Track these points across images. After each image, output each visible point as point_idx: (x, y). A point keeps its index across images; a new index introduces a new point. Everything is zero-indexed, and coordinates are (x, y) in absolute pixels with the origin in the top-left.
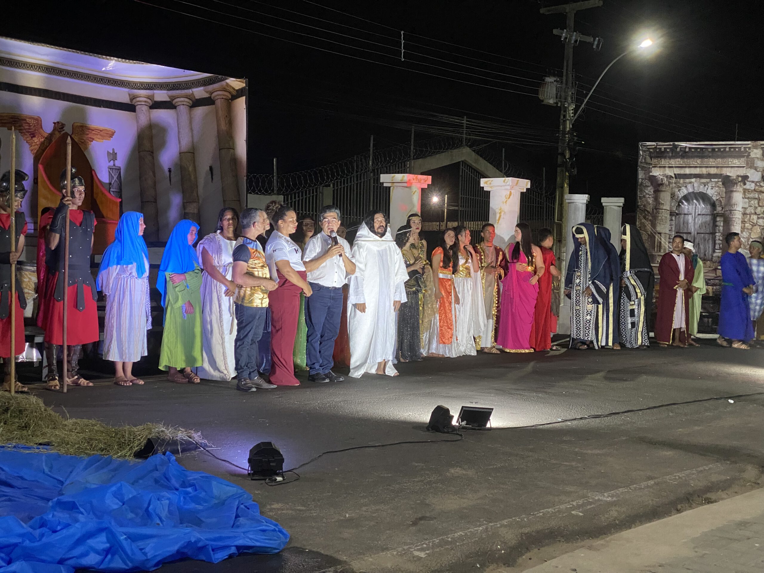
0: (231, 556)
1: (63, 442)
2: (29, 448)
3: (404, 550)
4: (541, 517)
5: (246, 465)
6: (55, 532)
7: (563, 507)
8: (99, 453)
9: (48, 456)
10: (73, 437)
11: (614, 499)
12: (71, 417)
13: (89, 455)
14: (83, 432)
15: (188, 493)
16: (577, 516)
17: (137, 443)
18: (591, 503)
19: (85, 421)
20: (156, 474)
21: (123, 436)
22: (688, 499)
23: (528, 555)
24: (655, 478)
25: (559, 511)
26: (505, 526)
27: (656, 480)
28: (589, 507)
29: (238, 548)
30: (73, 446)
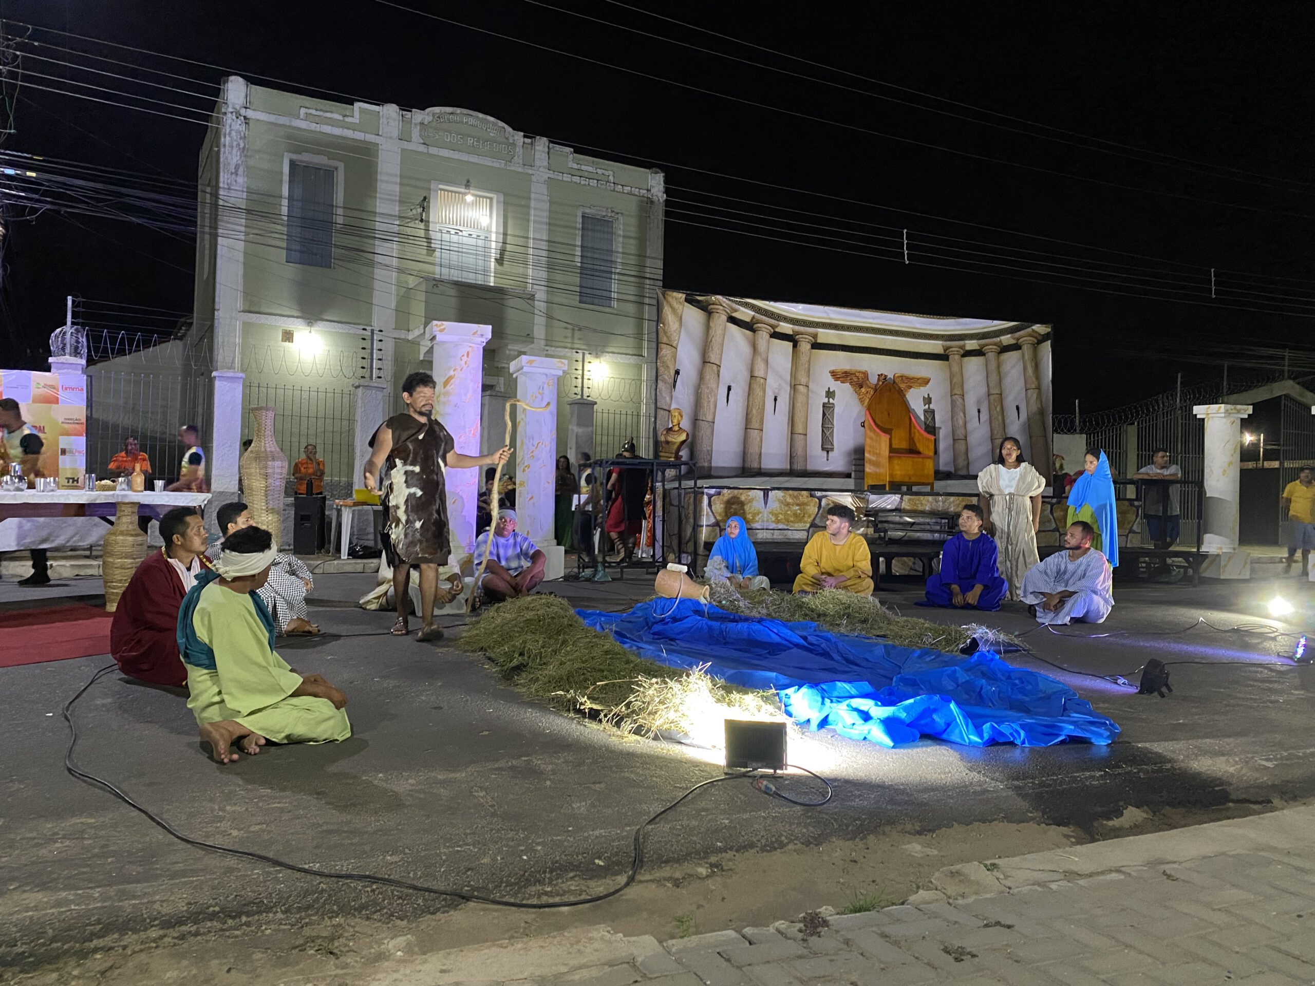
0: (1062, 742)
1: (896, 636)
2: (868, 638)
3: (1248, 757)
9: (885, 646)
10: (905, 632)
12: (903, 616)
13: (920, 648)
14: (914, 628)
15: (1015, 685)
17: (962, 641)
19: (915, 619)
20: (982, 668)
21: (950, 634)
30: (905, 640)
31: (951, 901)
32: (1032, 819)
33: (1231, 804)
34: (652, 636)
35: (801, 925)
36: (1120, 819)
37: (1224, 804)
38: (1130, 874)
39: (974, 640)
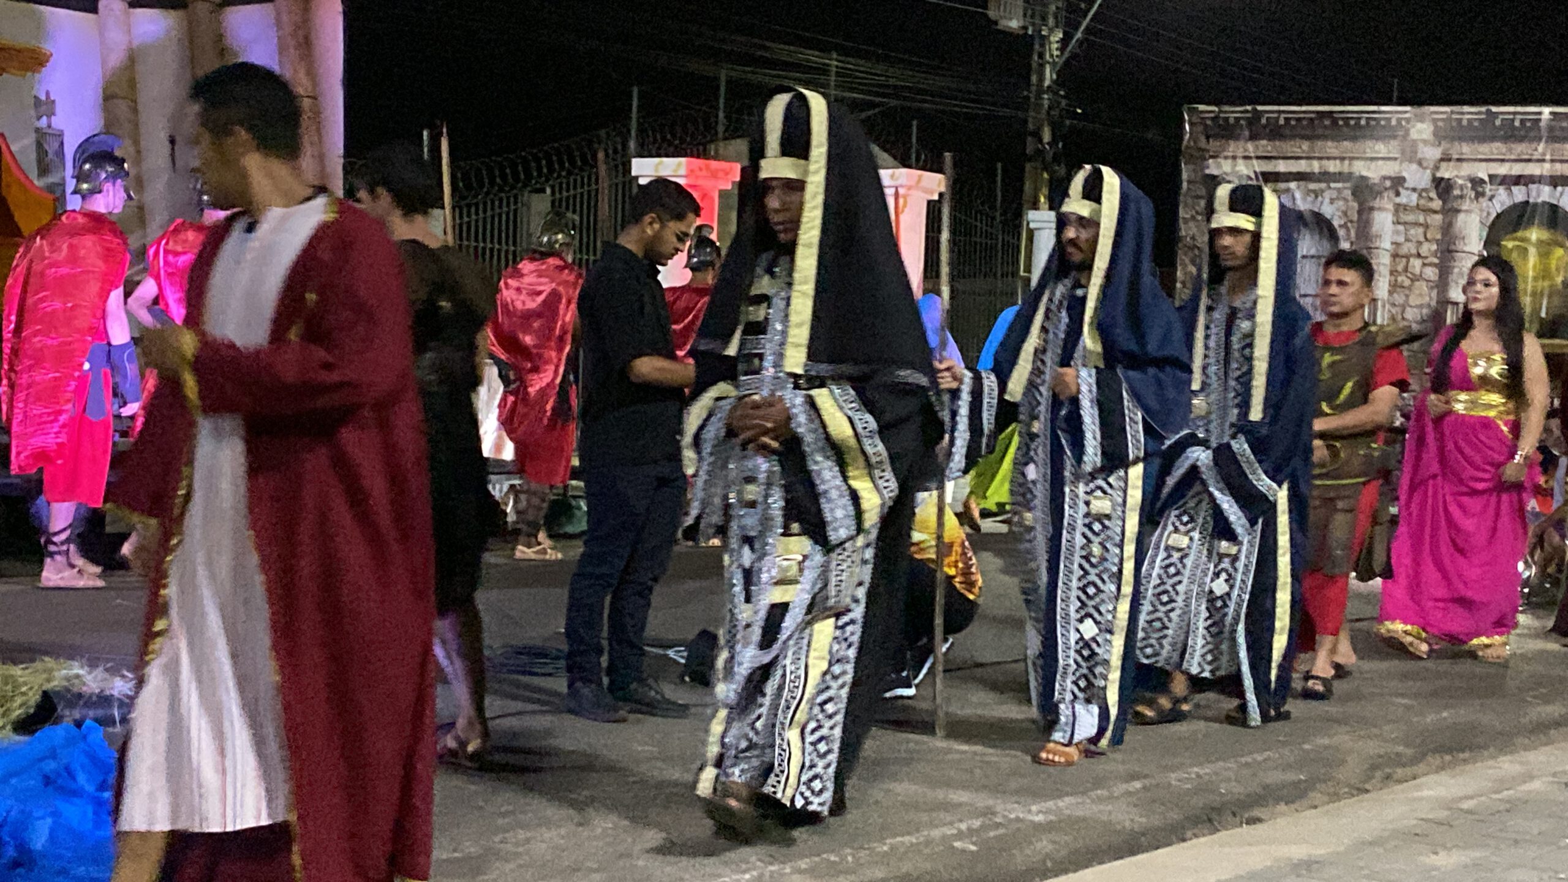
4: (885, 854)
11: (1051, 817)
16: (963, 851)
17: (19, 700)
18: (999, 826)
22: (1210, 820)
24: (1146, 776)
25: (928, 843)
26: (800, 872)
28: (992, 834)
39: (46, 695)
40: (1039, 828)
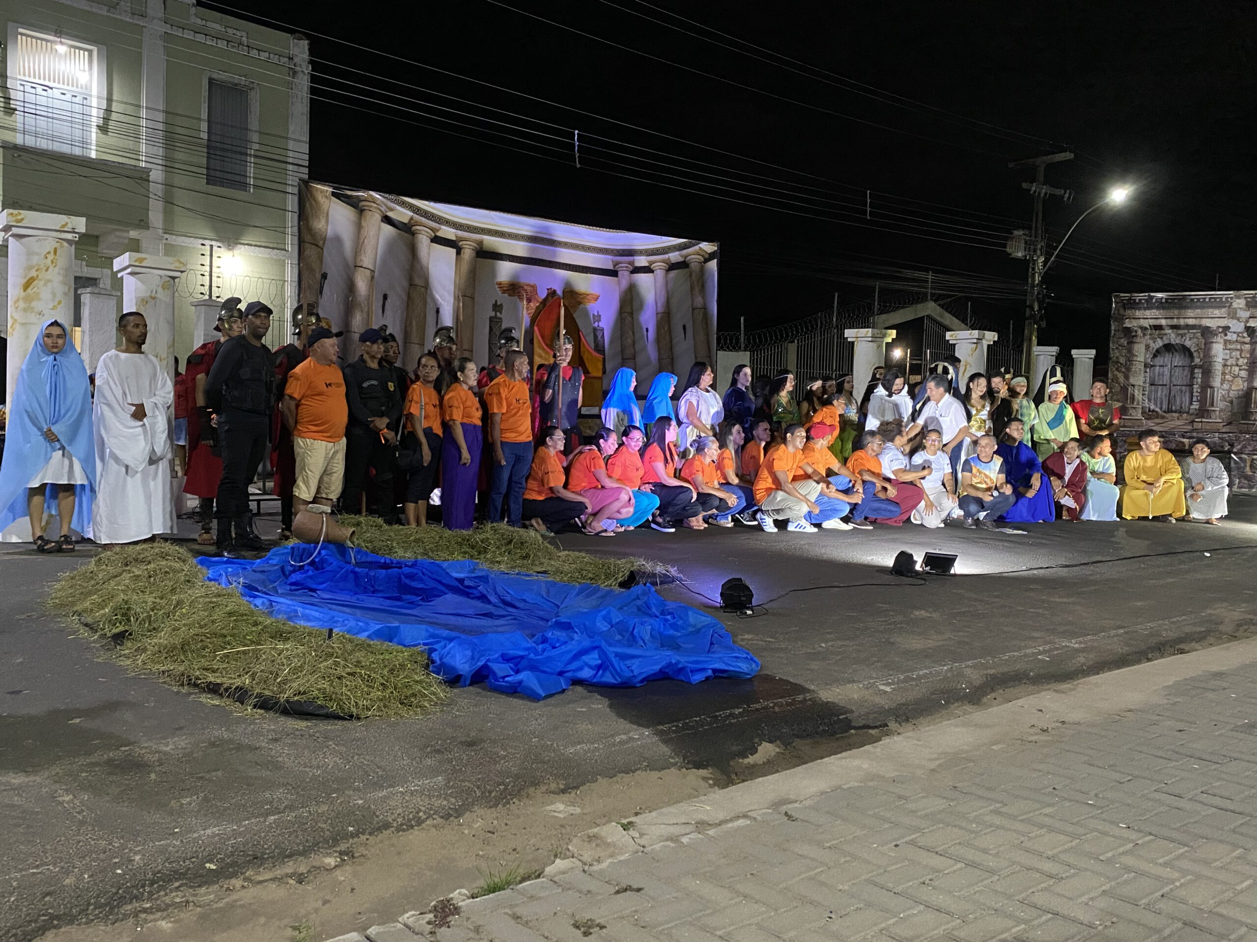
0: (707, 678)
1: (558, 571)
2: (529, 576)
3: (870, 683)
4: (1007, 660)
5: (719, 599)
6: (554, 648)
7: (1028, 651)
8: (589, 582)
9: (547, 582)
10: (566, 568)
11: (1082, 646)
12: (564, 550)
13: (580, 583)
14: (575, 563)
15: (667, 620)
16: (1043, 660)
17: (621, 574)
18: (1057, 649)
19: (577, 553)
20: (639, 603)
21: (609, 568)
22: (1160, 650)
23: (993, 695)
24: (1124, 627)
25: (1025, 655)
26: (971, 667)
27: (1126, 630)
28: (1055, 653)
29: (715, 671)
30: (566, 575)
31: (586, 868)
32: (675, 764)
33: (852, 731)
34: (288, 587)
35: (431, 916)
36: (755, 756)
37: (847, 731)
38: (755, 819)
39: (632, 573)
40: (1077, 651)
